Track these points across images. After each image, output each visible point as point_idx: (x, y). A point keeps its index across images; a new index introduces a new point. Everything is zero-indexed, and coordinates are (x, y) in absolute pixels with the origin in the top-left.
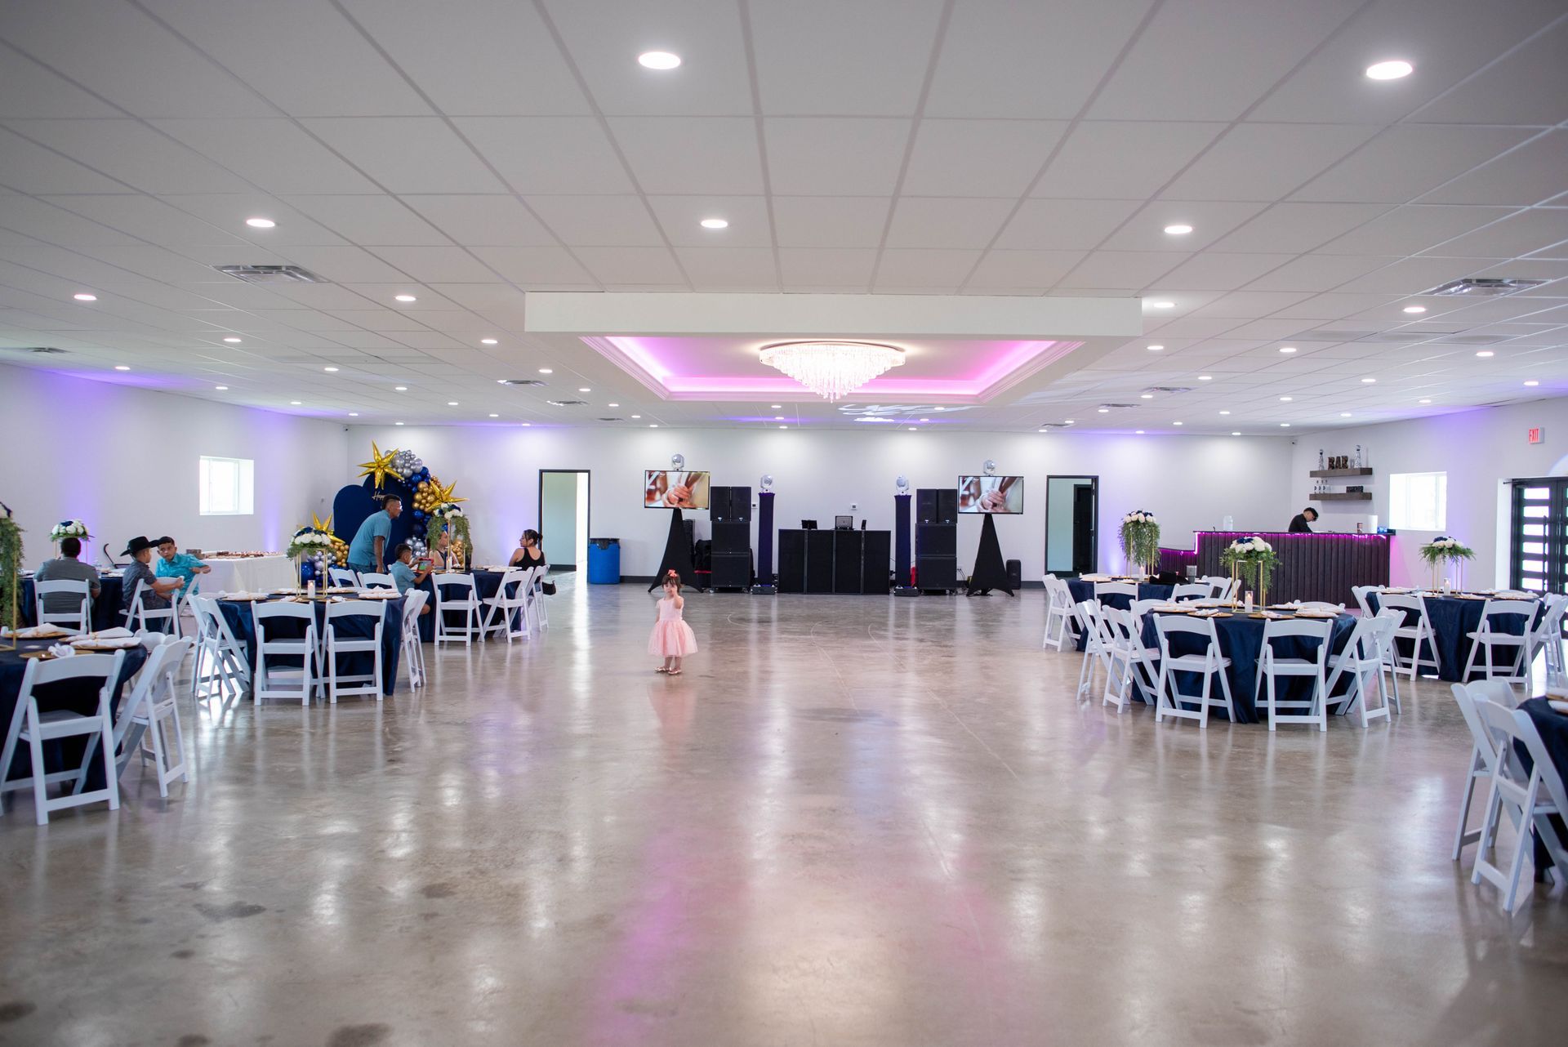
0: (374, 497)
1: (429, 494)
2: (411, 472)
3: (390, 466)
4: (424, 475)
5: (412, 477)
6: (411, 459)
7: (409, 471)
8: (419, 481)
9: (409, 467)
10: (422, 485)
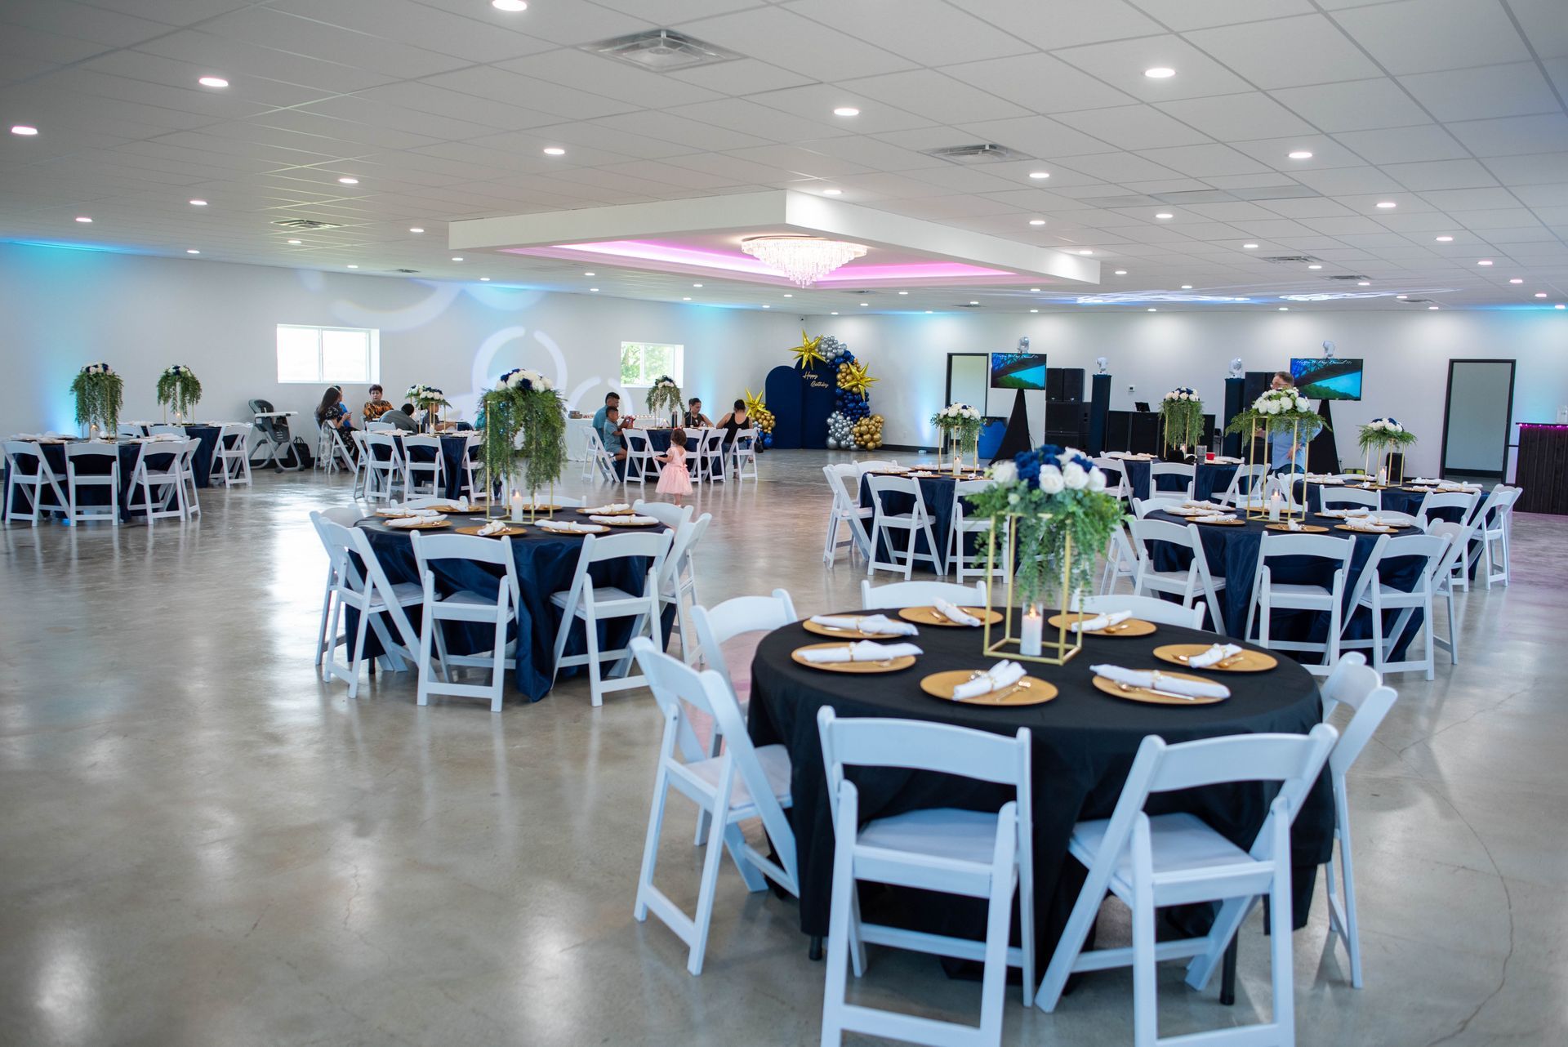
0: (804, 377)
1: (847, 375)
2: (834, 355)
3: (817, 350)
4: (847, 357)
5: (835, 359)
6: (834, 344)
7: (832, 354)
8: (841, 363)
9: (831, 351)
10: (842, 367)
